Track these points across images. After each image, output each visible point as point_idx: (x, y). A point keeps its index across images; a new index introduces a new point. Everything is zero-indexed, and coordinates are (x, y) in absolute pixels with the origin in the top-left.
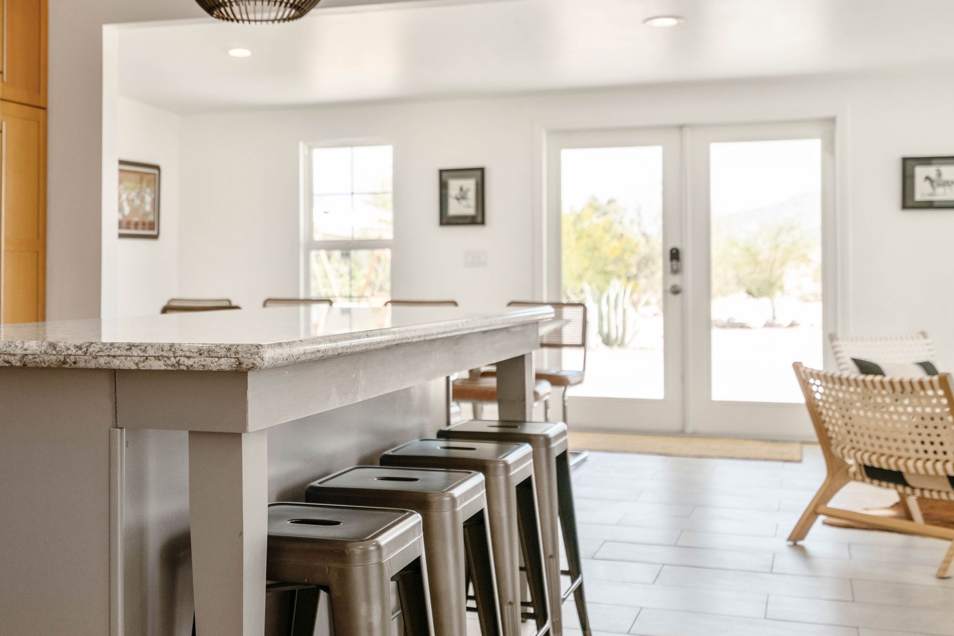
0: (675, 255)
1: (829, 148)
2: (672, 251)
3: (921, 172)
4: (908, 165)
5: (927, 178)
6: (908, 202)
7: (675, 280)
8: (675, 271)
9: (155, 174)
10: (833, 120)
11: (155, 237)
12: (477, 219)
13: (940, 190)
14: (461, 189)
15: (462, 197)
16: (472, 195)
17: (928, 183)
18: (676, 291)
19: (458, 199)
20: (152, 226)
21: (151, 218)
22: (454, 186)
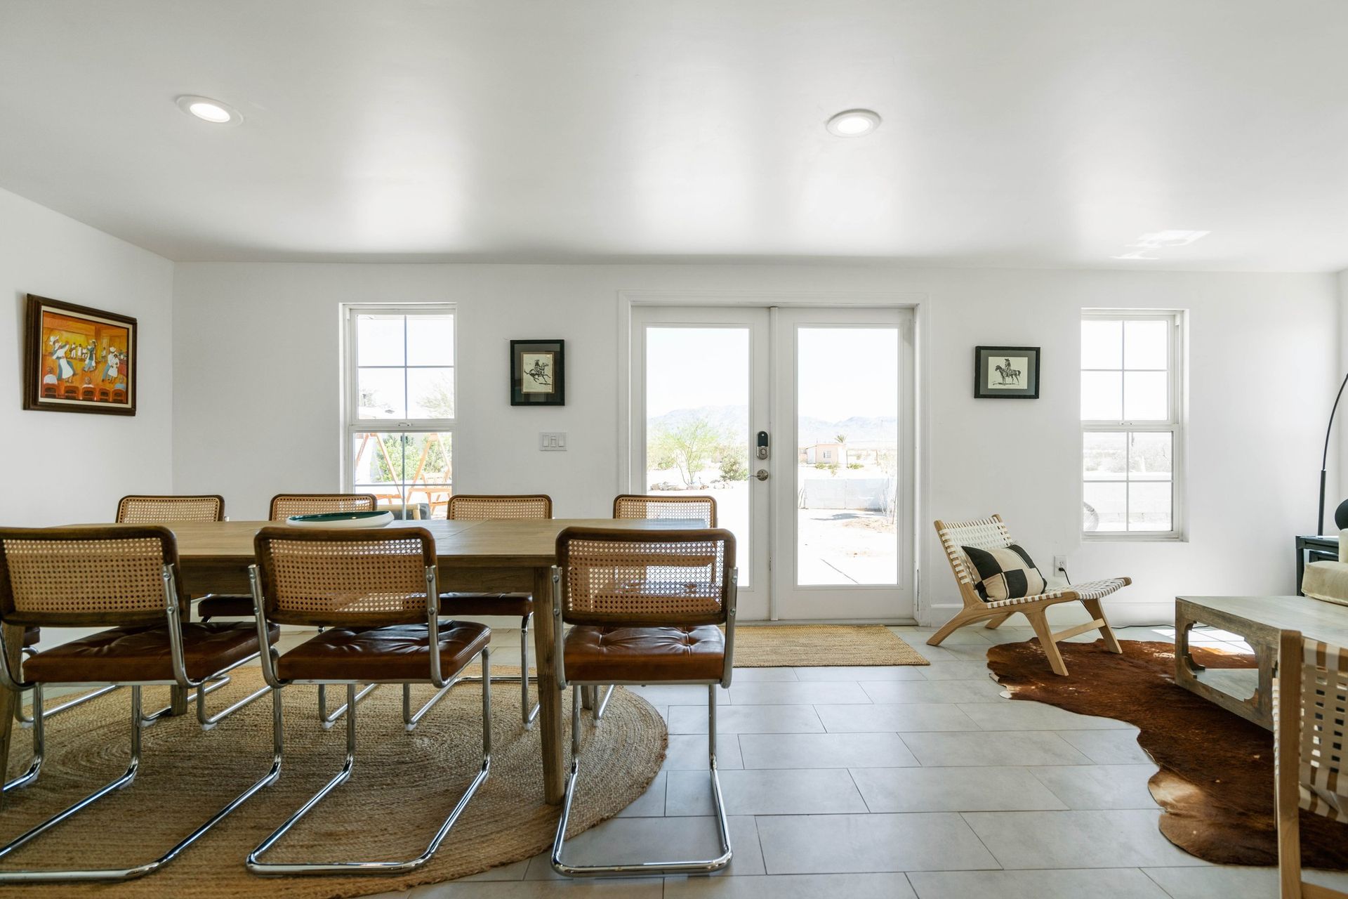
0: (763, 440)
1: (908, 337)
2: (760, 434)
3: (994, 362)
4: (981, 354)
5: (998, 368)
6: (980, 391)
7: (763, 465)
8: (762, 457)
9: (128, 329)
10: (912, 309)
11: (131, 412)
12: (557, 398)
13: (1008, 380)
14: (537, 364)
15: (537, 372)
16: (549, 371)
17: (998, 373)
18: (762, 476)
19: (533, 375)
20: (120, 396)
21: (120, 386)
22: (529, 361)
